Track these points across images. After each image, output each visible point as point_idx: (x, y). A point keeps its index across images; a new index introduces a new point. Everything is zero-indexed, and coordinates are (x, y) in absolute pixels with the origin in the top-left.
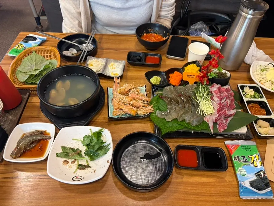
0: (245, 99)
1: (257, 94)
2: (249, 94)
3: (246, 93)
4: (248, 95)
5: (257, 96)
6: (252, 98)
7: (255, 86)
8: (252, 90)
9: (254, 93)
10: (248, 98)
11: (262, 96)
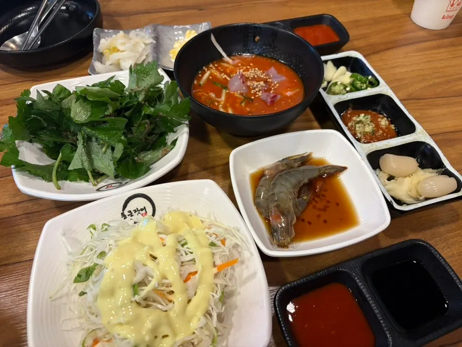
0: (331, 101)
1: (359, 76)
2: (339, 83)
3: (329, 83)
4: (337, 87)
5: (362, 83)
6: (347, 92)
7: (348, 57)
8: (343, 68)
9: (351, 77)
10: (337, 94)
11: (373, 80)
